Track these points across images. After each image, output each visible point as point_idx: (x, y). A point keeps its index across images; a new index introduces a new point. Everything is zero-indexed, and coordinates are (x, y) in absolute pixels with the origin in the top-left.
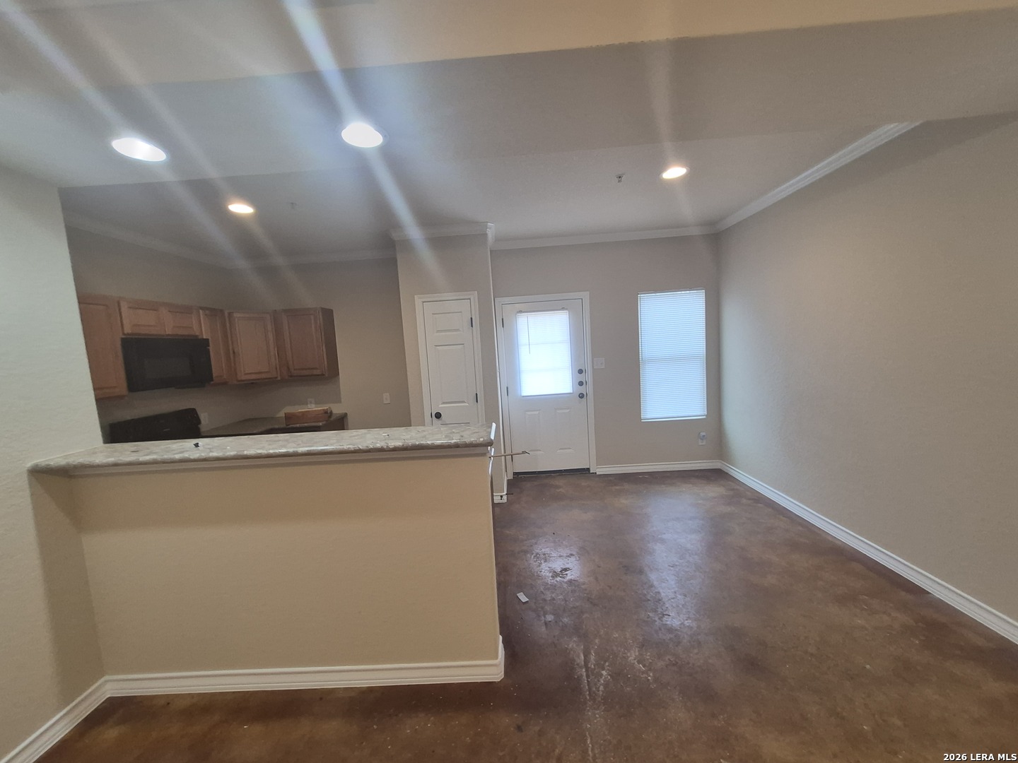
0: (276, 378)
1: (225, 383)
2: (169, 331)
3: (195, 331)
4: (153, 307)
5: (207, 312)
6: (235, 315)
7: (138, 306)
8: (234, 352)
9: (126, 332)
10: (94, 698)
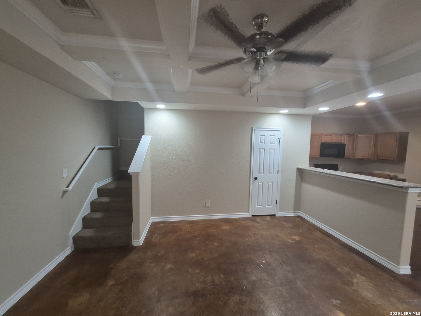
0: (371, 159)
1: (349, 158)
2: (334, 142)
3: (342, 141)
4: (331, 135)
5: (348, 135)
6: (359, 136)
7: (327, 135)
8: (355, 149)
9: (322, 142)
10: (298, 214)
